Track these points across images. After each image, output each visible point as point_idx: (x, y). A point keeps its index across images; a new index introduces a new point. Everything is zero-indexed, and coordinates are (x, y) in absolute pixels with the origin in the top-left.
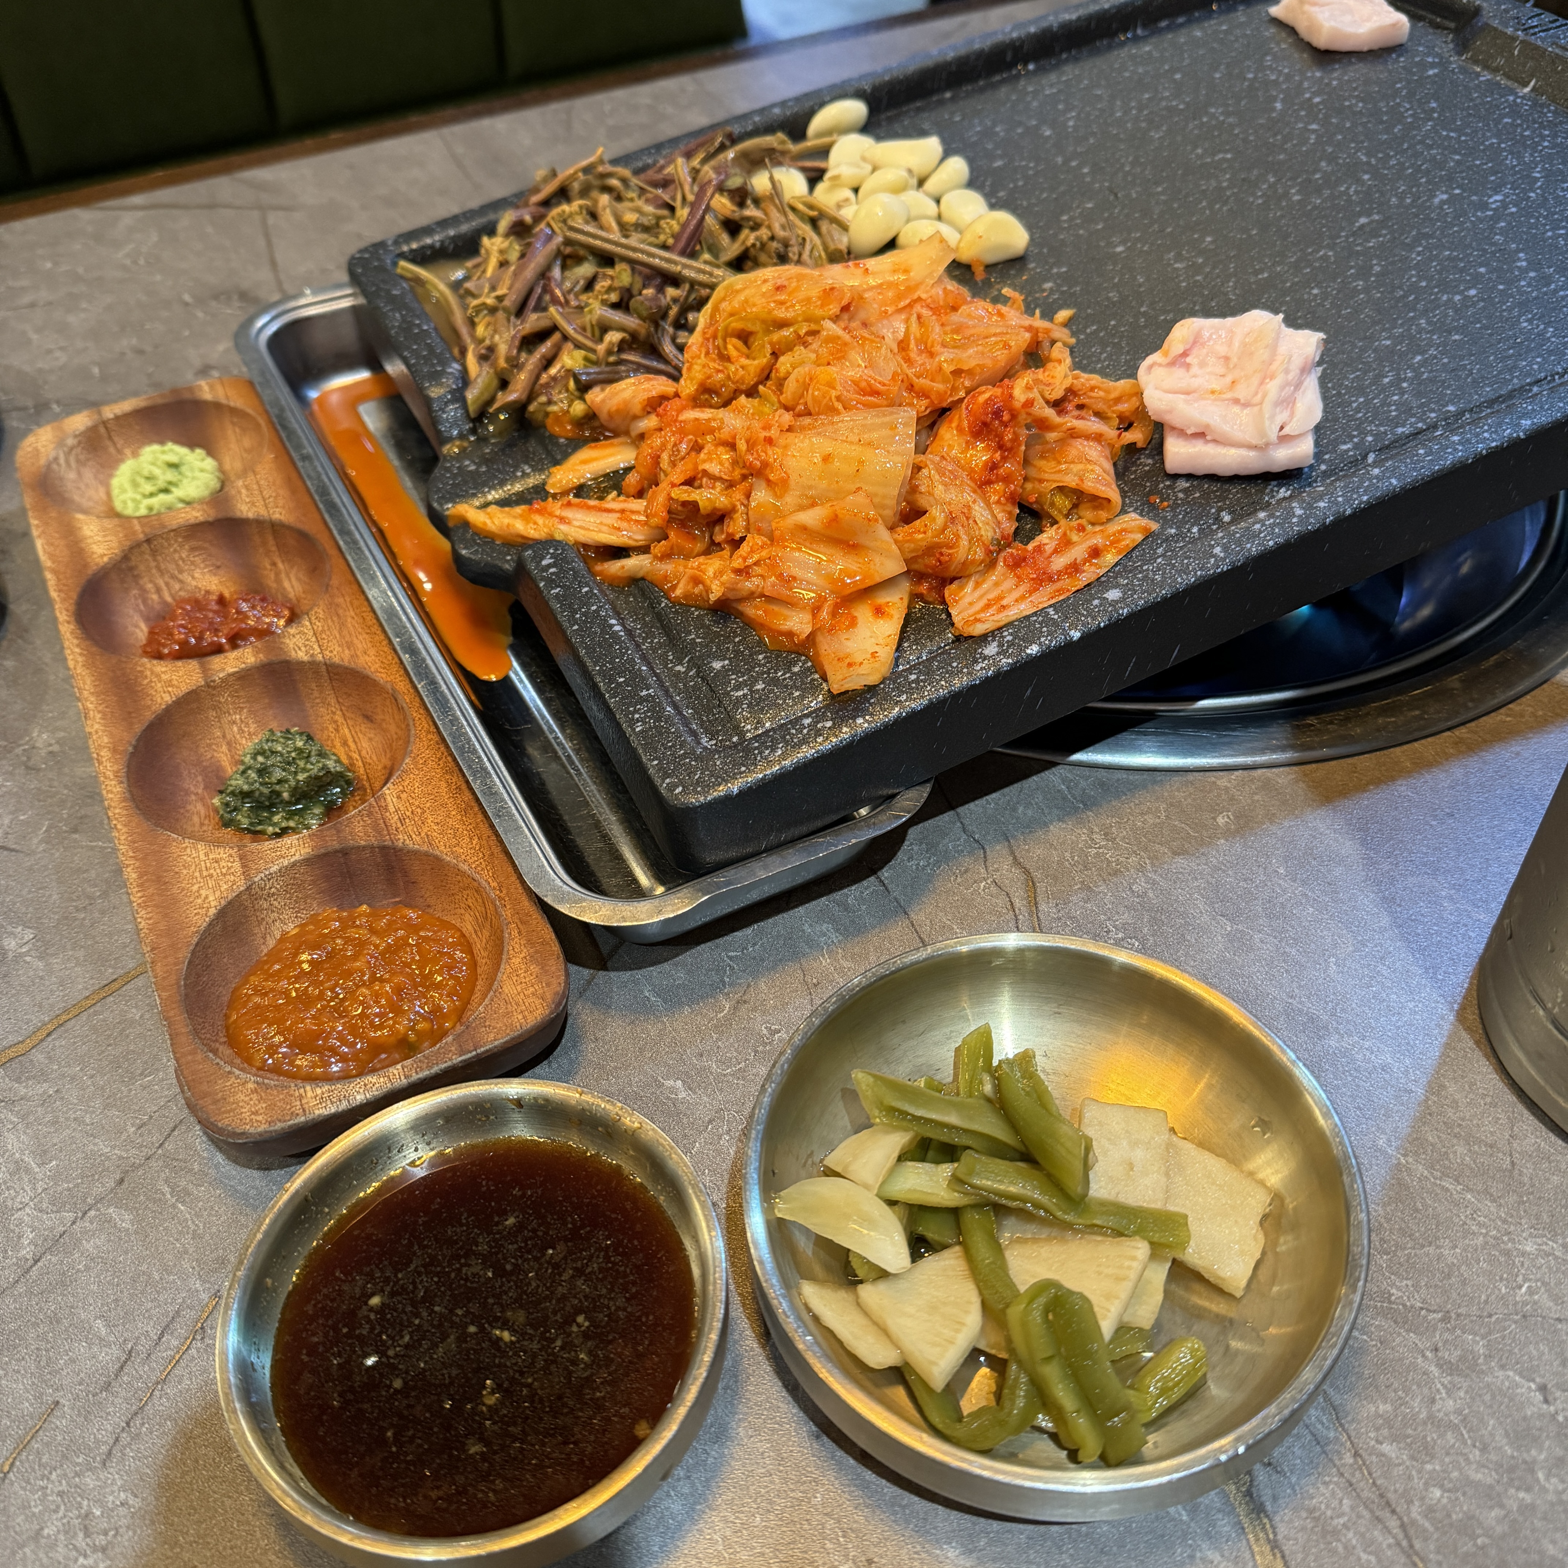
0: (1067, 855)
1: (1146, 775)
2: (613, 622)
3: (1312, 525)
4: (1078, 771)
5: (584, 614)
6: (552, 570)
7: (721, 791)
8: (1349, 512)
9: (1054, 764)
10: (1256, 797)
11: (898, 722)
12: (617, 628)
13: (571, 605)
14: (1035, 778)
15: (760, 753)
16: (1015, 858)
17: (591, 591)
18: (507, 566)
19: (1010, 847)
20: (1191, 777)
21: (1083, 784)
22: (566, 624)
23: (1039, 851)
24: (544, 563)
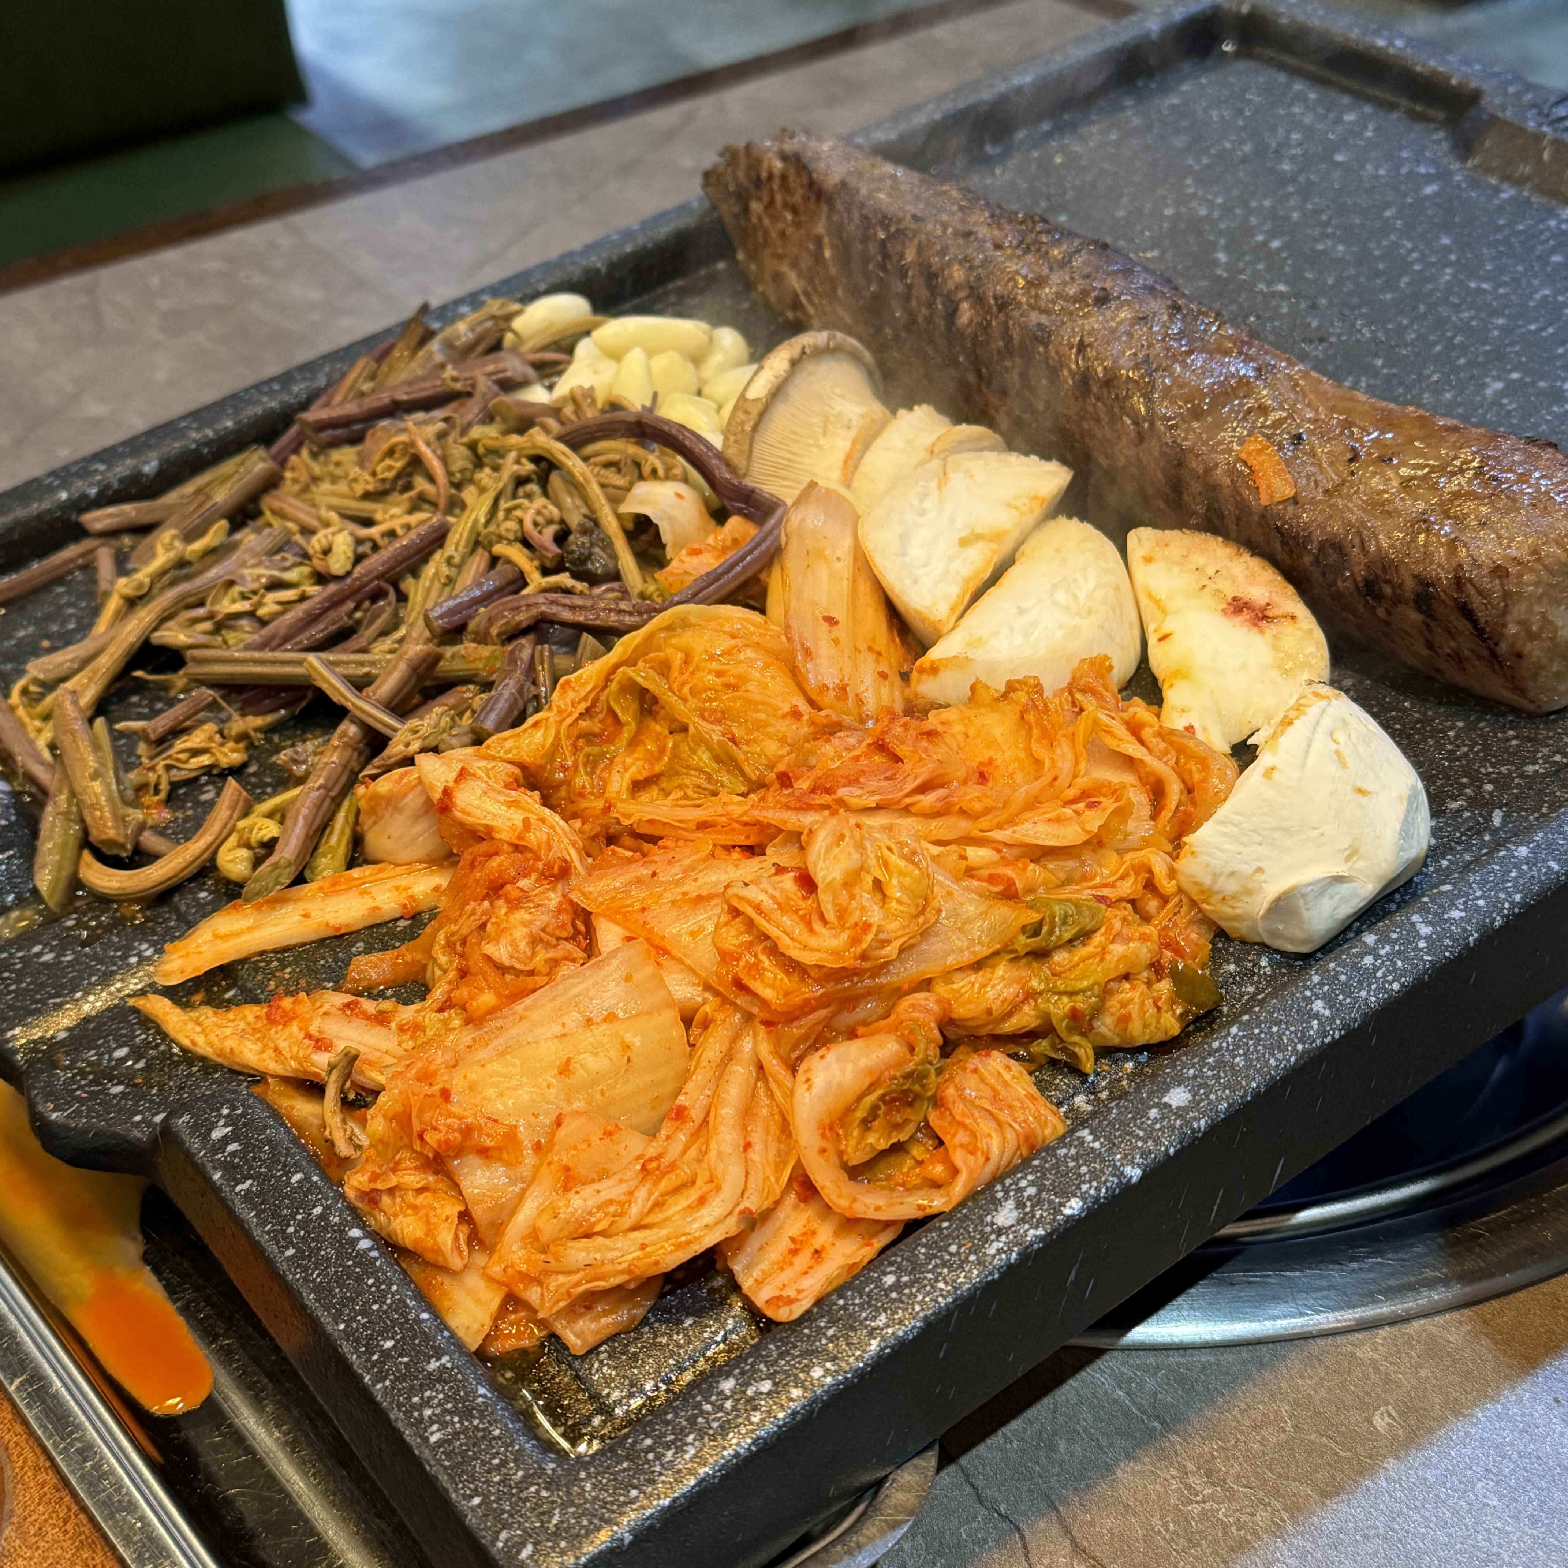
0: (1156, 1522)
1: (1245, 1353)
2: (355, 1233)
3: (1449, 949)
4: (1136, 1359)
5: (303, 1225)
6: (233, 1147)
7: (603, 1538)
8: (1498, 922)
9: (1098, 1353)
10: (1423, 1373)
11: (880, 1363)
12: (365, 1244)
13: (276, 1214)
14: (1071, 1382)
15: (659, 1457)
16: (1074, 1542)
17: (307, 1178)
18: (136, 1133)
19: (1061, 1520)
20: (1314, 1346)
21: (1150, 1383)
22: (272, 1248)
23: (1109, 1522)
24: (216, 1135)
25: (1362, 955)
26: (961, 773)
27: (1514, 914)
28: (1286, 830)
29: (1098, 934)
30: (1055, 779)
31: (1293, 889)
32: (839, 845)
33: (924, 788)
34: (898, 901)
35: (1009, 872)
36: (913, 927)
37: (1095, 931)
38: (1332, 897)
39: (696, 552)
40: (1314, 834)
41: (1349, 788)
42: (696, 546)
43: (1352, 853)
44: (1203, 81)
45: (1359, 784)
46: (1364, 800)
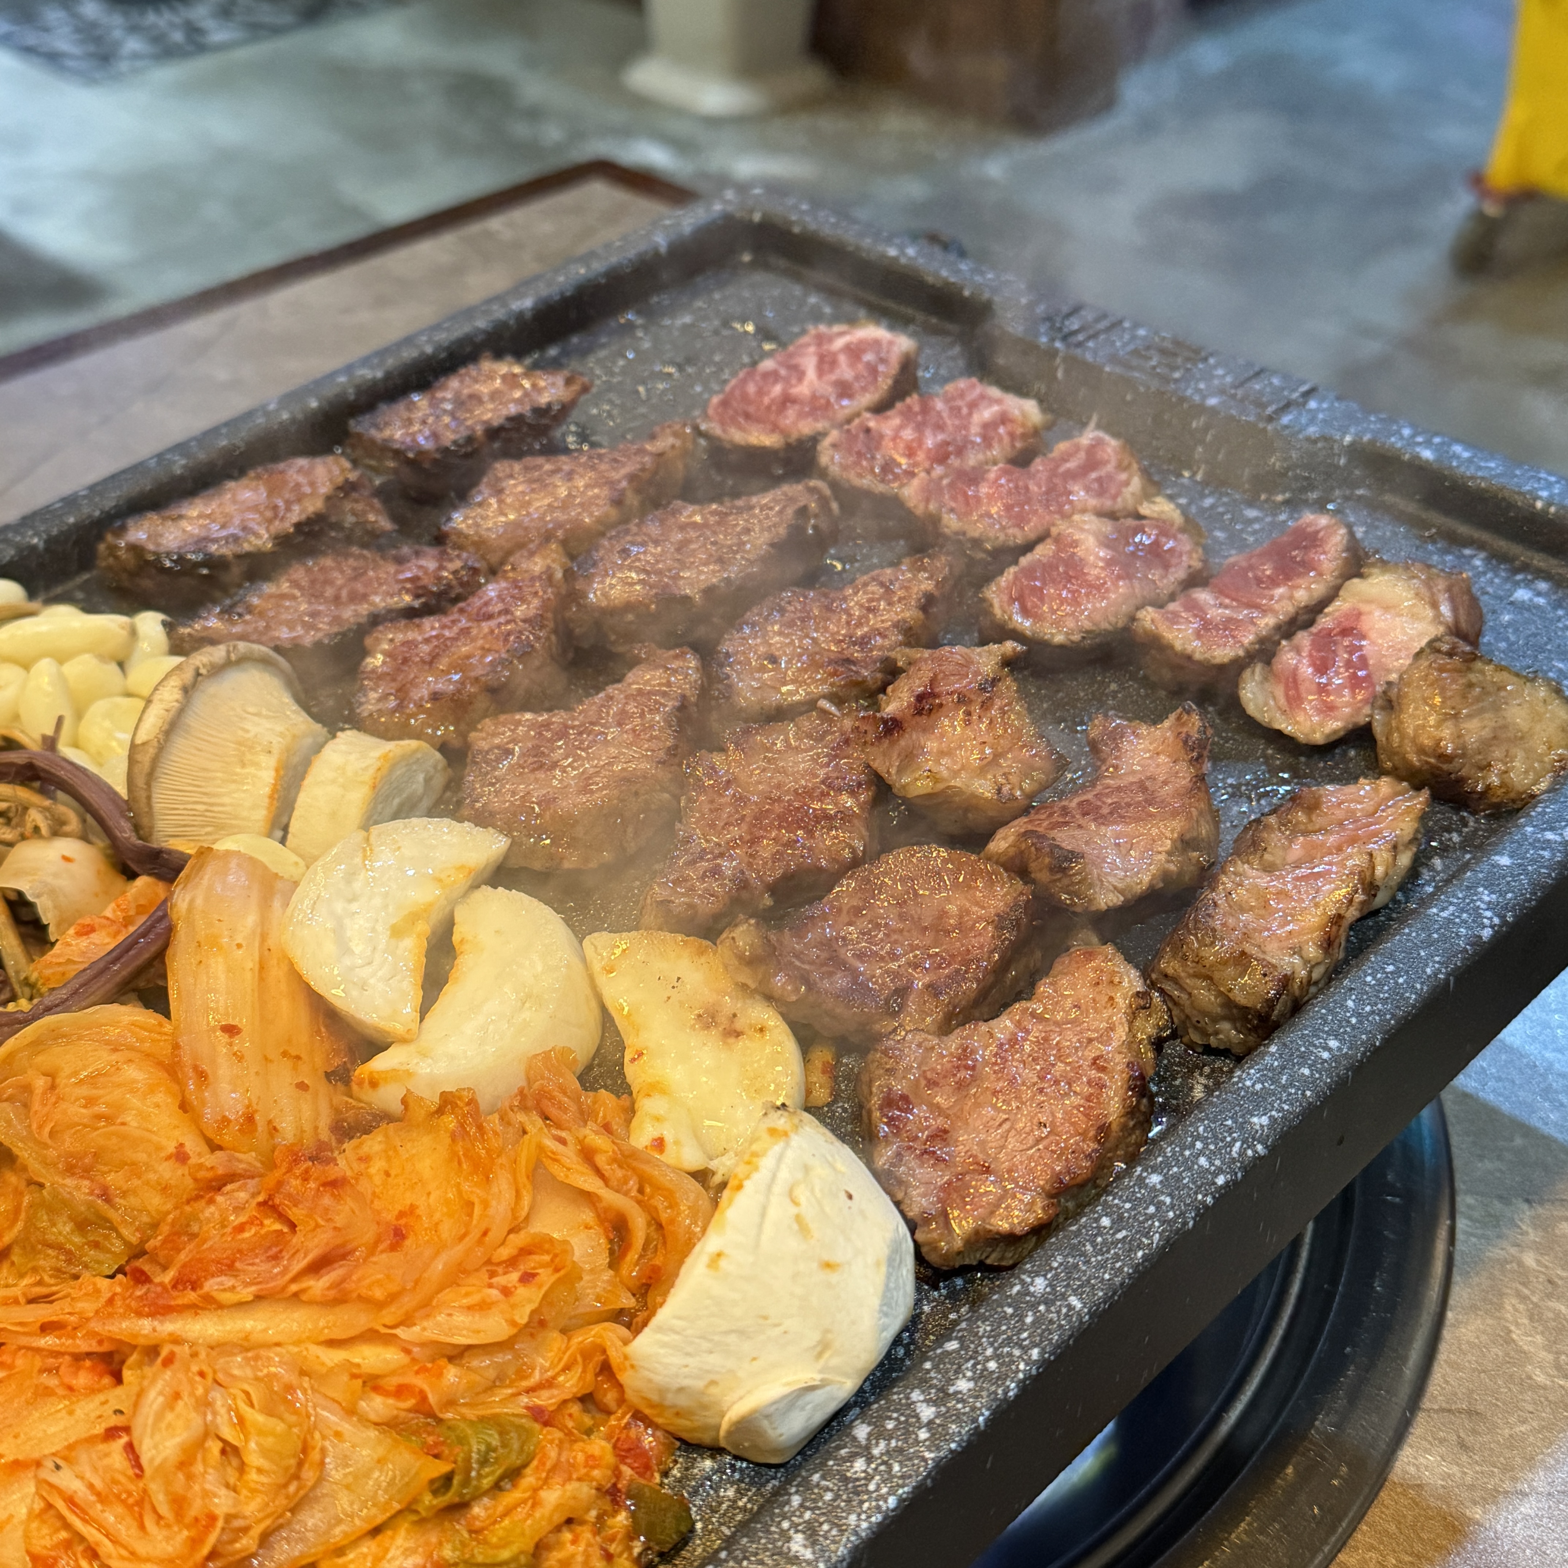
25: (852, 1457)
26: (369, 1236)
27: (1031, 1376)
28: (742, 1333)
29: (528, 1471)
30: (485, 1233)
31: (754, 1411)
32: (172, 1408)
33: (317, 1267)
34: (260, 1471)
35: (420, 1382)
36: (281, 1501)
37: (525, 1466)
38: (803, 1409)
39: (87, 931)
40: (777, 1331)
41: (815, 1265)
42: (87, 921)
43: (823, 1347)
44: (717, 296)
45: (826, 1257)
46: (834, 1278)
